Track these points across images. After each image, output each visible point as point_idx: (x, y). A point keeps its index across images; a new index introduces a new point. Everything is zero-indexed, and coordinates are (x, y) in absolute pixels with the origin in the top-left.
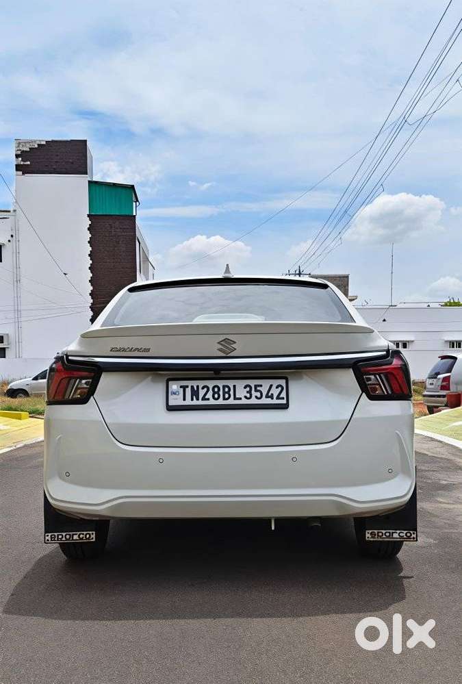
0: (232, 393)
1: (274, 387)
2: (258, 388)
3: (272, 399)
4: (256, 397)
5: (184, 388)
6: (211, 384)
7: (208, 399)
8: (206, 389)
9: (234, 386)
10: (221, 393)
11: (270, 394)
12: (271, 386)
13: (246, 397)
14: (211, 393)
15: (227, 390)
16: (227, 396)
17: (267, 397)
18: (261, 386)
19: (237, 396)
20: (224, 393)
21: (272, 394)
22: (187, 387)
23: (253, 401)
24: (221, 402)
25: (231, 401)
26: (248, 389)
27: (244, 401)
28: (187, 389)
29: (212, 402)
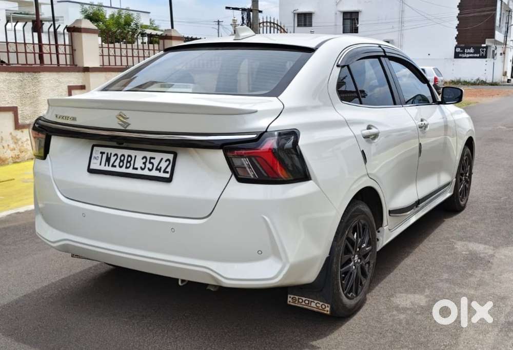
0: (132, 162)
1: (164, 161)
2: (152, 161)
3: (160, 172)
4: (149, 168)
5: (102, 153)
6: (120, 152)
7: (115, 166)
8: (116, 157)
9: (136, 156)
10: (125, 162)
11: (159, 168)
12: (162, 159)
13: (141, 167)
14: (118, 161)
15: (129, 159)
16: (128, 165)
17: (157, 169)
18: (154, 158)
19: (135, 167)
20: (128, 162)
21: (161, 168)
22: (104, 153)
23: (146, 172)
24: (123, 170)
25: (130, 171)
26: (144, 160)
27: (139, 172)
28: (104, 155)
29: (117, 169)
